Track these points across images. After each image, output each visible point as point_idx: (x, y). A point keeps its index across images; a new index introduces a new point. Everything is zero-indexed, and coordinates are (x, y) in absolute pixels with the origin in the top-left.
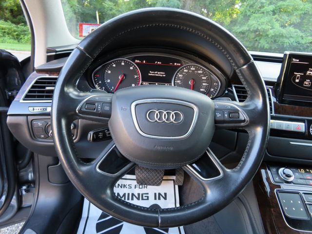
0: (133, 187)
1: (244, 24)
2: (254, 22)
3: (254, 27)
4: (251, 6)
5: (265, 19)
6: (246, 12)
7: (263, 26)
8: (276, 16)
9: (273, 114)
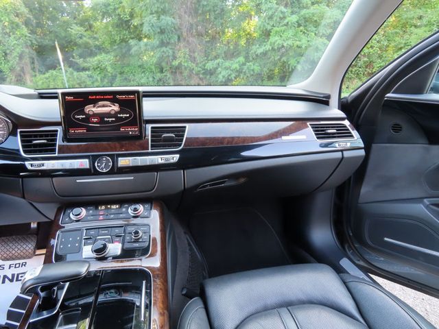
0: (7, 267)
1: (264, 42)
2: (277, 38)
3: (279, 44)
4: (271, 18)
5: (290, 33)
6: (264, 26)
7: (290, 42)
8: (302, 28)
9: (56, 155)
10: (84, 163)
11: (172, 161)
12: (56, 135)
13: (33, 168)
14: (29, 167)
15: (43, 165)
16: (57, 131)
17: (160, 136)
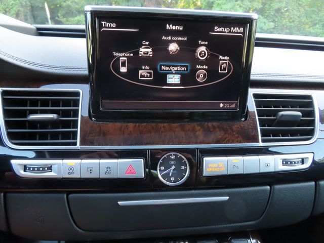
5: (228, 6)
8: (239, 2)
9: (78, 146)
10: (135, 168)
11: (300, 167)
12: (76, 103)
13: (28, 174)
14: (21, 173)
15: (50, 168)
16: (77, 94)
17: (275, 113)
